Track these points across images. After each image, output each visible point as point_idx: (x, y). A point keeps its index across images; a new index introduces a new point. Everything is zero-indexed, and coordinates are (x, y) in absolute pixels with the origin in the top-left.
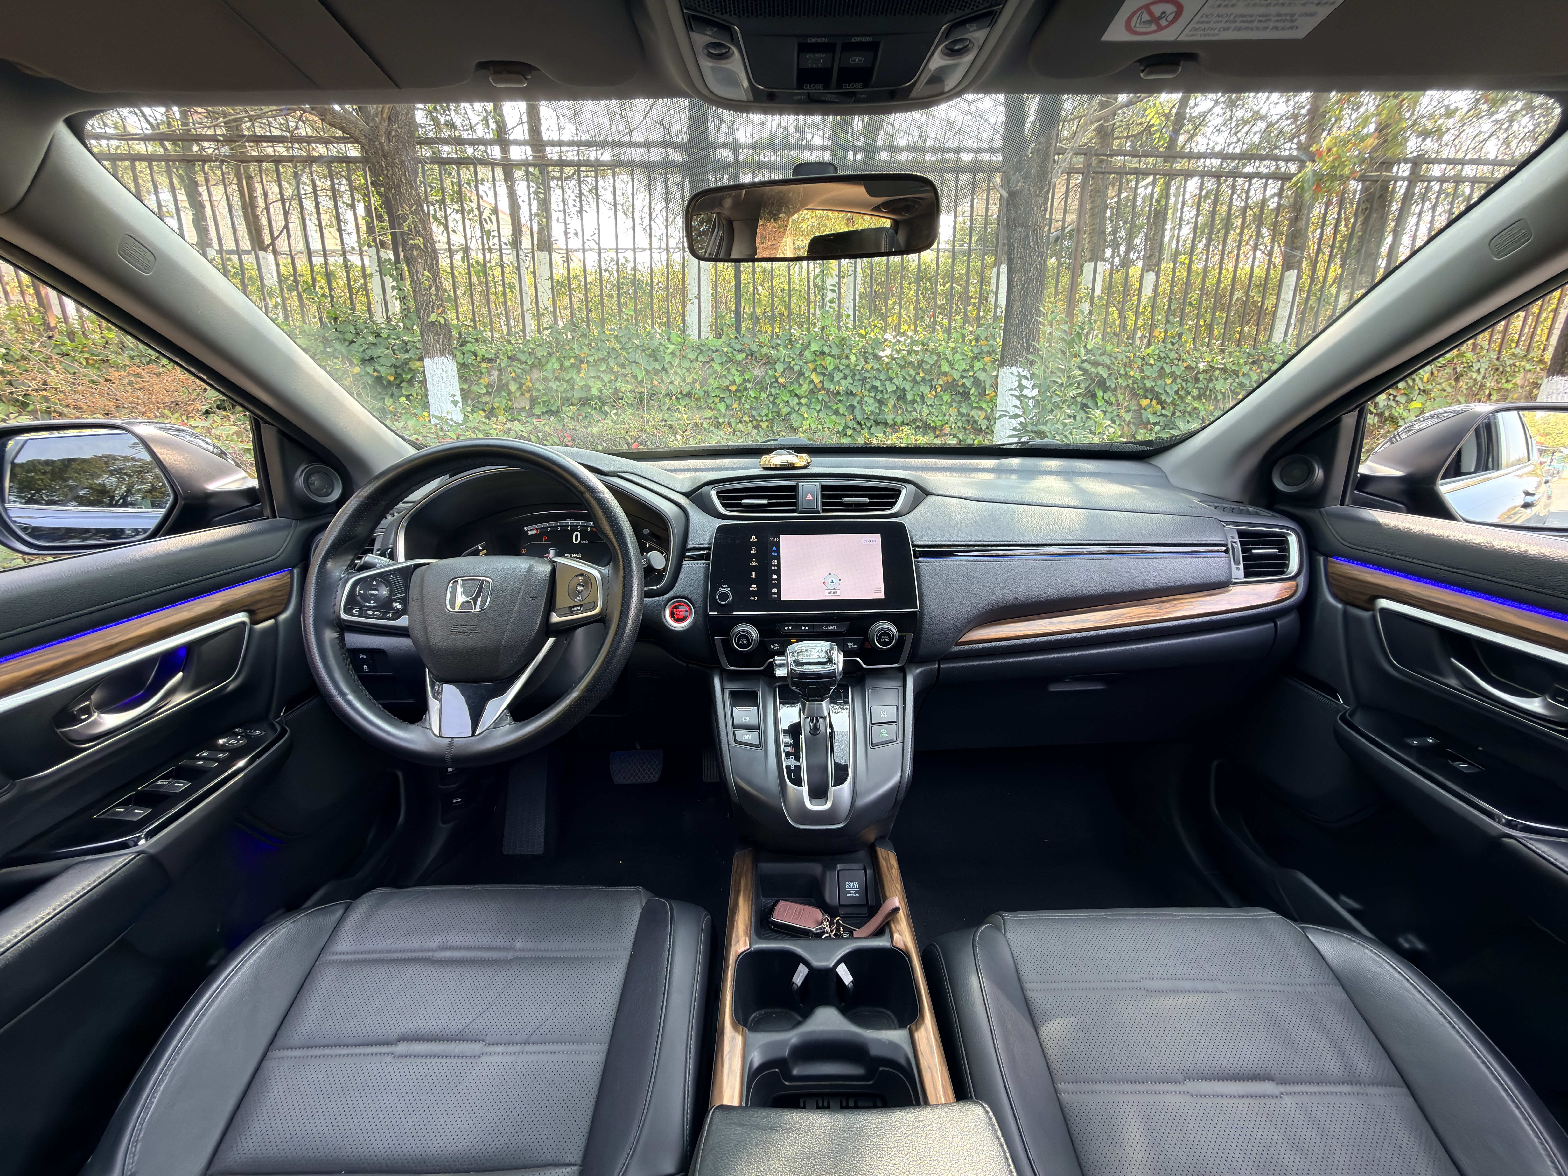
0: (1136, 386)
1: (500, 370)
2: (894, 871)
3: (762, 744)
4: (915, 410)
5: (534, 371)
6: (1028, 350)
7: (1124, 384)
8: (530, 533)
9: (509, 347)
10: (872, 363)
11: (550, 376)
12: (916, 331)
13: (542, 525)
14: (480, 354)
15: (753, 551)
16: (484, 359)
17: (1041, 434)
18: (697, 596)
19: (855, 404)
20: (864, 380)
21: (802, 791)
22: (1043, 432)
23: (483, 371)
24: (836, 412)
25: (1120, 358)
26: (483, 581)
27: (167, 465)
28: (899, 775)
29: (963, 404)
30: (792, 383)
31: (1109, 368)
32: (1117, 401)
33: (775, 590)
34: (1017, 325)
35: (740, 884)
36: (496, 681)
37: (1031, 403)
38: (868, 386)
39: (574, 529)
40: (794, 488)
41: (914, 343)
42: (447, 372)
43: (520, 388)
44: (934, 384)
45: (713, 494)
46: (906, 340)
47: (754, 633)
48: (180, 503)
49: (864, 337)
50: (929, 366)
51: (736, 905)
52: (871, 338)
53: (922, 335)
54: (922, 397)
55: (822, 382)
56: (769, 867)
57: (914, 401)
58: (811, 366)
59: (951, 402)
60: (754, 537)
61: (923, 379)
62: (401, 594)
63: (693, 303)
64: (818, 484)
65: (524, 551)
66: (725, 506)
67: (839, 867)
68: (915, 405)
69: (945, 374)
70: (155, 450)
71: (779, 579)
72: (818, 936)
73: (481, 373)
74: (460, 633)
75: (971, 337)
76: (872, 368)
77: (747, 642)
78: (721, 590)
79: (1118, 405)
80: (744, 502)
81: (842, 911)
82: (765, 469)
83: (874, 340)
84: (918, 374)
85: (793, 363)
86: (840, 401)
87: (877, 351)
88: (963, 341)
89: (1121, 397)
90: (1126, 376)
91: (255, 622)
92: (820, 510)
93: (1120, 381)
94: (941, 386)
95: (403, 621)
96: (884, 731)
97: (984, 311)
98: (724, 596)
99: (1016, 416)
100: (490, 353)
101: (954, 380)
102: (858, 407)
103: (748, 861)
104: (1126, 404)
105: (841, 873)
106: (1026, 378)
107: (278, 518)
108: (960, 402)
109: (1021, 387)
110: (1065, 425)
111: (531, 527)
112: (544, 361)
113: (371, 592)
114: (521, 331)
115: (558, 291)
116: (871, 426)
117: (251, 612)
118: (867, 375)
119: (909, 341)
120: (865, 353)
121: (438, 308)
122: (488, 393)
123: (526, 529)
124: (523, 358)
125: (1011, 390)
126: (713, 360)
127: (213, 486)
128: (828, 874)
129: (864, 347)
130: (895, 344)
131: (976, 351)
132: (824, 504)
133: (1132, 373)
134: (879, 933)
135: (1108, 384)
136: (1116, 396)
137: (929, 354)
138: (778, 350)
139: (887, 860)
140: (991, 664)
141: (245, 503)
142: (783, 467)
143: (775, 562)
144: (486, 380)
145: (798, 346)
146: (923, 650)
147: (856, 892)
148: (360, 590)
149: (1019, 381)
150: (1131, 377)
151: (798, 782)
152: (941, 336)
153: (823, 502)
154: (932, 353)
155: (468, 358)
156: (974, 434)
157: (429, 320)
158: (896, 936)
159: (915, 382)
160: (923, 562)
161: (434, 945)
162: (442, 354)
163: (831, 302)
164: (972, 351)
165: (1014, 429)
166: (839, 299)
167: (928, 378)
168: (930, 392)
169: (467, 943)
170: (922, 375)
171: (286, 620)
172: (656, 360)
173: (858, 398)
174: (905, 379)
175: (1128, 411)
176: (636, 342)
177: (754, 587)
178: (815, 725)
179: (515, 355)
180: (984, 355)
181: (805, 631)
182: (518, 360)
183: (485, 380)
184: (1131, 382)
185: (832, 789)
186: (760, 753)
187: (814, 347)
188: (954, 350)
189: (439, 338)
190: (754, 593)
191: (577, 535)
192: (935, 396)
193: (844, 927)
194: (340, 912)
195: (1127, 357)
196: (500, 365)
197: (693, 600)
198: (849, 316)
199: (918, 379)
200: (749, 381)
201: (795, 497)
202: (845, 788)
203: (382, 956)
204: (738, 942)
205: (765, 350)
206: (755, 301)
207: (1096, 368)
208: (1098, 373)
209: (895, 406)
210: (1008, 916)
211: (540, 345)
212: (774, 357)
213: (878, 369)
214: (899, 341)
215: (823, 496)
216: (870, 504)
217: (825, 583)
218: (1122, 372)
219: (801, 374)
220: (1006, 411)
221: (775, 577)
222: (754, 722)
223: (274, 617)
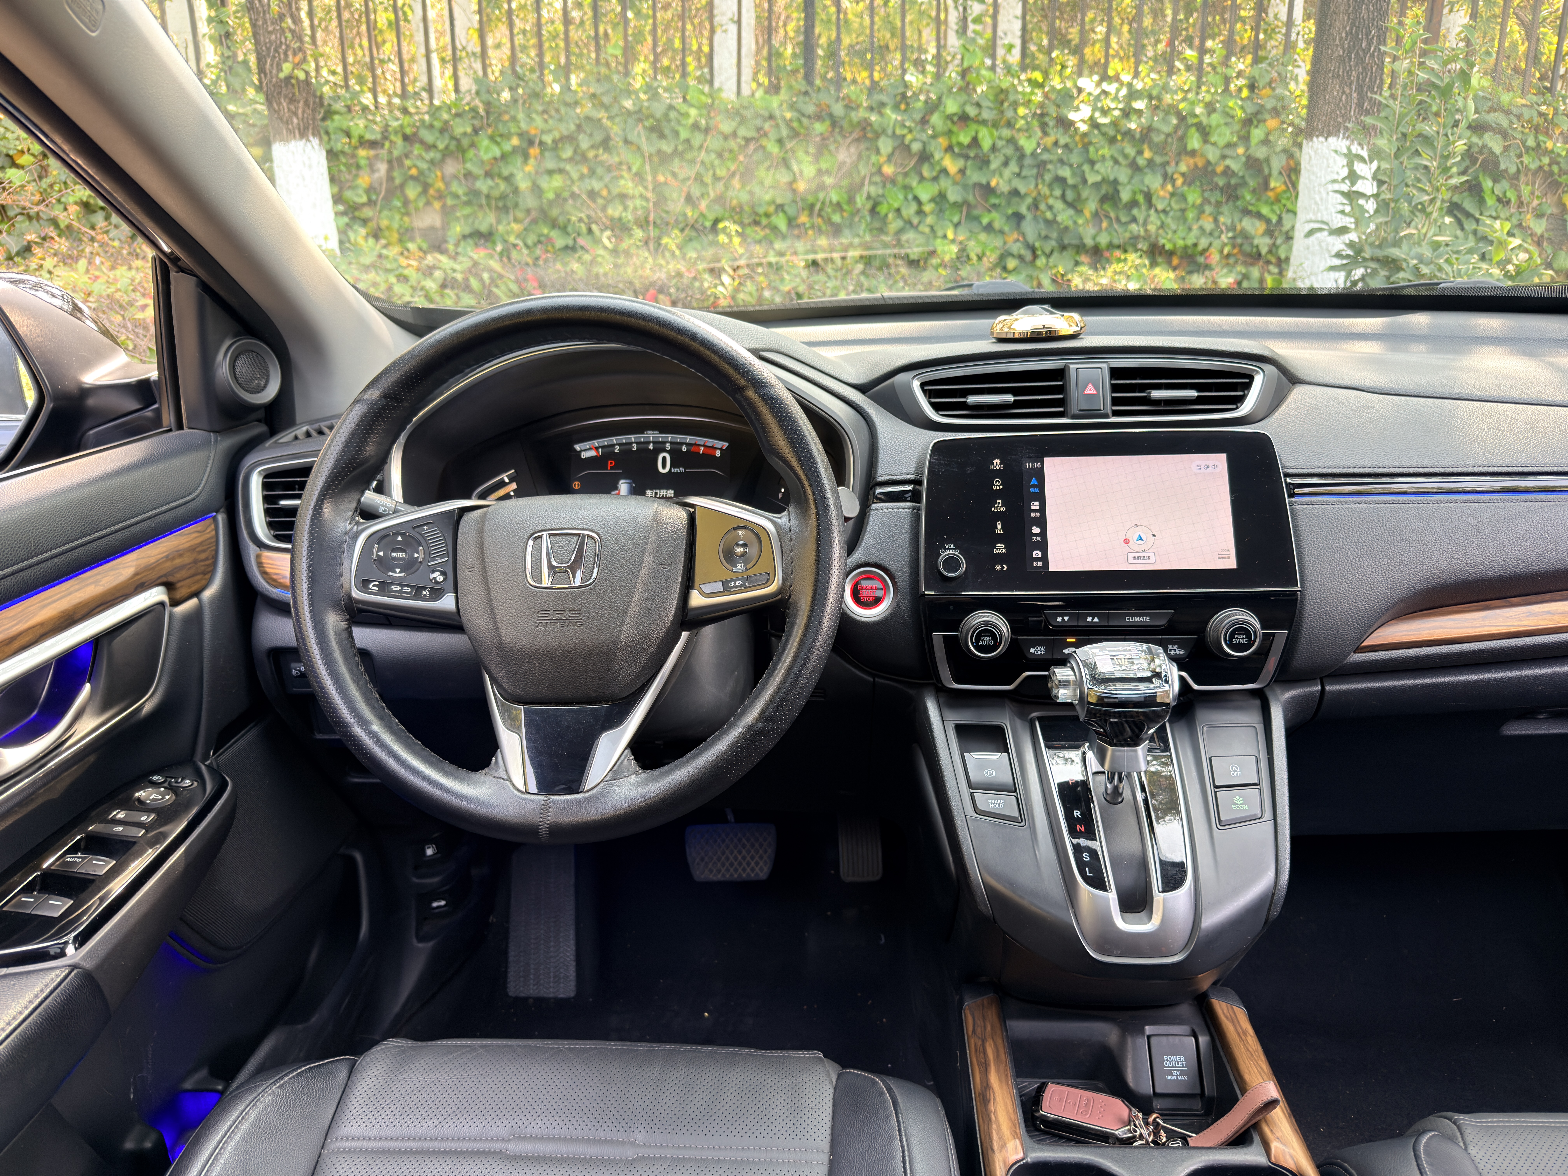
0: (1555, 168)
1: (390, 162)
2: (1249, 1039)
3: (1023, 816)
4: (1134, 220)
5: (449, 161)
6: (1360, 105)
7: (1533, 166)
8: (585, 455)
9: (406, 120)
10: (1056, 134)
11: (477, 171)
12: (1136, 74)
13: (605, 441)
14: (355, 133)
15: (997, 486)
16: (363, 143)
17: (1393, 264)
18: (900, 563)
19: (1023, 210)
20: (1041, 166)
21: (1108, 899)
22: (1394, 261)
23: (363, 162)
24: (989, 228)
25: (1526, 116)
26: (584, 535)
27: (29, 344)
28: (1271, 874)
29: (1225, 209)
30: (906, 175)
31: (1504, 135)
32: (1519, 197)
33: (1037, 554)
34: (1341, 60)
35: (985, 1052)
36: (607, 702)
37: (1370, 206)
38: (1048, 177)
39: (659, 448)
40: (1060, 374)
41: (1133, 94)
42: (310, 167)
43: (425, 191)
44: (1170, 170)
45: (916, 385)
46: (1118, 91)
47: (1003, 626)
48: (48, 406)
49: (1041, 86)
50: (1162, 137)
51: (987, 1086)
52: (1053, 88)
53: (1147, 80)
54: (1148, 196)
55: (962, 171)
56: (1024, 1028)
57: (1134, 203)
58: (943, 142)
59: (1202, 205)
60: (997, 461)
61: (1150, 163)
62: (441, 556)
63: (725, 31)
64: (1104, 366)
65: (576, 485)
66: (937, 407)
67: (1149, 1030)
68: (1135, 212)
69: (1193, 153)
70: (12, 319)
71: (1044, 534)
72: (1127, 1142)
73: (358, 167)
74: (553, 622)
75: (1241, 82)
76: (1056, 143)
77: (992, 643)
78: (945, 554)
79: (1521, 204)
80: (972, 399)
81: (1157, 1104)
82: (1001, 340)
83: (1059, 91)
84: (1140, 152)
85: (909, 137)
86: (994, 206)
87: (1065, 111)
88: (1226, 89)
89: (1526, 190)
90: (1539, 149)
91: (175, 603)
92: (1110, 412)
93: (1526, 159)
94: (1183, 175)
95: (447, 603)
96: (1239, 800)
97: (1265, 32)
98: (952, 564)
99: (1342, 230)
100: (373, 131)
101: (1208, 163)
102: (1029, 216)
103: (992, 1015)
104: (1536, 202)
105: (1153, 1040)
106: (1362, 159)
107: (186, 430)
108: (1218, 204)
109: (1353, 177)
110: (1436, 246)
111: (587, 445)
112: (465, 142)
113: (394, 555)
114: (424, 89)
115: (488, 16)
116: (1052, 252)
117: (169, 586)
118: (1045, 157)
119: (1124, 91)
120: (1042, 115)
121: (295, 54)
122: (371, 203)
123: (577, 447)
124: (429, 137)
125: (1334, 181)
126: (766, 135)
127: (91, 378)
128: (1129, 1041)
129: (1041, 105)
130: (1097, 98)
131: (1250, 109)
132: (1115, 401)
133: (1549, 145)
134: (1240, 1139)
135: (1503, 167)
136: (1516, 188)
137: (1161, 115)
138: (880, 113)
139: (1234, 1022)
140: (1416, 687)
141: (135, 406)
142: (1036, 337)
143: (1035, 505)
144: (367, 179)
145: (919, 105)
146: (1300, 659)
147: (1182, 1073)
148: (378, 551)
149: (1350, 165)
150: (1547, 152)
151: (1098, 882)
152: (1184, 79)
153: (1113, 399)
154: (1167, 113)
155: (337, 140)
156: (1245, 263)
157: (282, 75)
158: (1275, 1145)
159: (1134, 167)
160: (1302, 504)
161: (502, 1131)
162: (303, 135)
163: (977, 20)
164: (1242, 107)
165: (1338, 255)
166: (995, 17)
167: (1159, 160)
168: (1163, 186)
169: (557, 1131)
170: (1147, 154)
171: (213, 600)
172: (662, 136)
173: (1029, 200)
174: (1116, 162)
175: (1539, 216)
176: (628, 104)
177: (1000, 548)
178: (1116, 788)
179: (415, 134)
180: (1267, 116)
181: (1093, 625)
182: (422, 142)
183: (364, 180)
184: (1546, 160)
185: (1159, 898)
186: (1023, 832)
187: (952, 106)
188: (1210, 108)
189: (297, 108)
190: (1000, 559)
191: (664, 459)
192: (1172, 195)
193: (1166, 1130)
194: (343, 1074)
195: (1541, 114)
196: (390, 152)
197: (893, 570)
198: (1011, 47)
199: (1141, 162)
200: (828, 172)
201: (1061, 389)
202: (1182, 896)
203: (427, 1145)
204: (1003, 1146)
205: (858, 115)
206: (841, 23)
207: (1481, 137)
208: (1484, 146)
209: (1096, 215)
210: (1464, 1119)
211: (458, 115)
212: (876, 126)
213: (1066, 146)
214: (1105, 92)
215: (1115, 388)
216: (1199, 400)
217: (1127, 541)
218: (1531, 142)
219: (925, 157)
220: (1323, 222)
221: (1036, 530)
222: (1007, 778)
223: (197, 594)
